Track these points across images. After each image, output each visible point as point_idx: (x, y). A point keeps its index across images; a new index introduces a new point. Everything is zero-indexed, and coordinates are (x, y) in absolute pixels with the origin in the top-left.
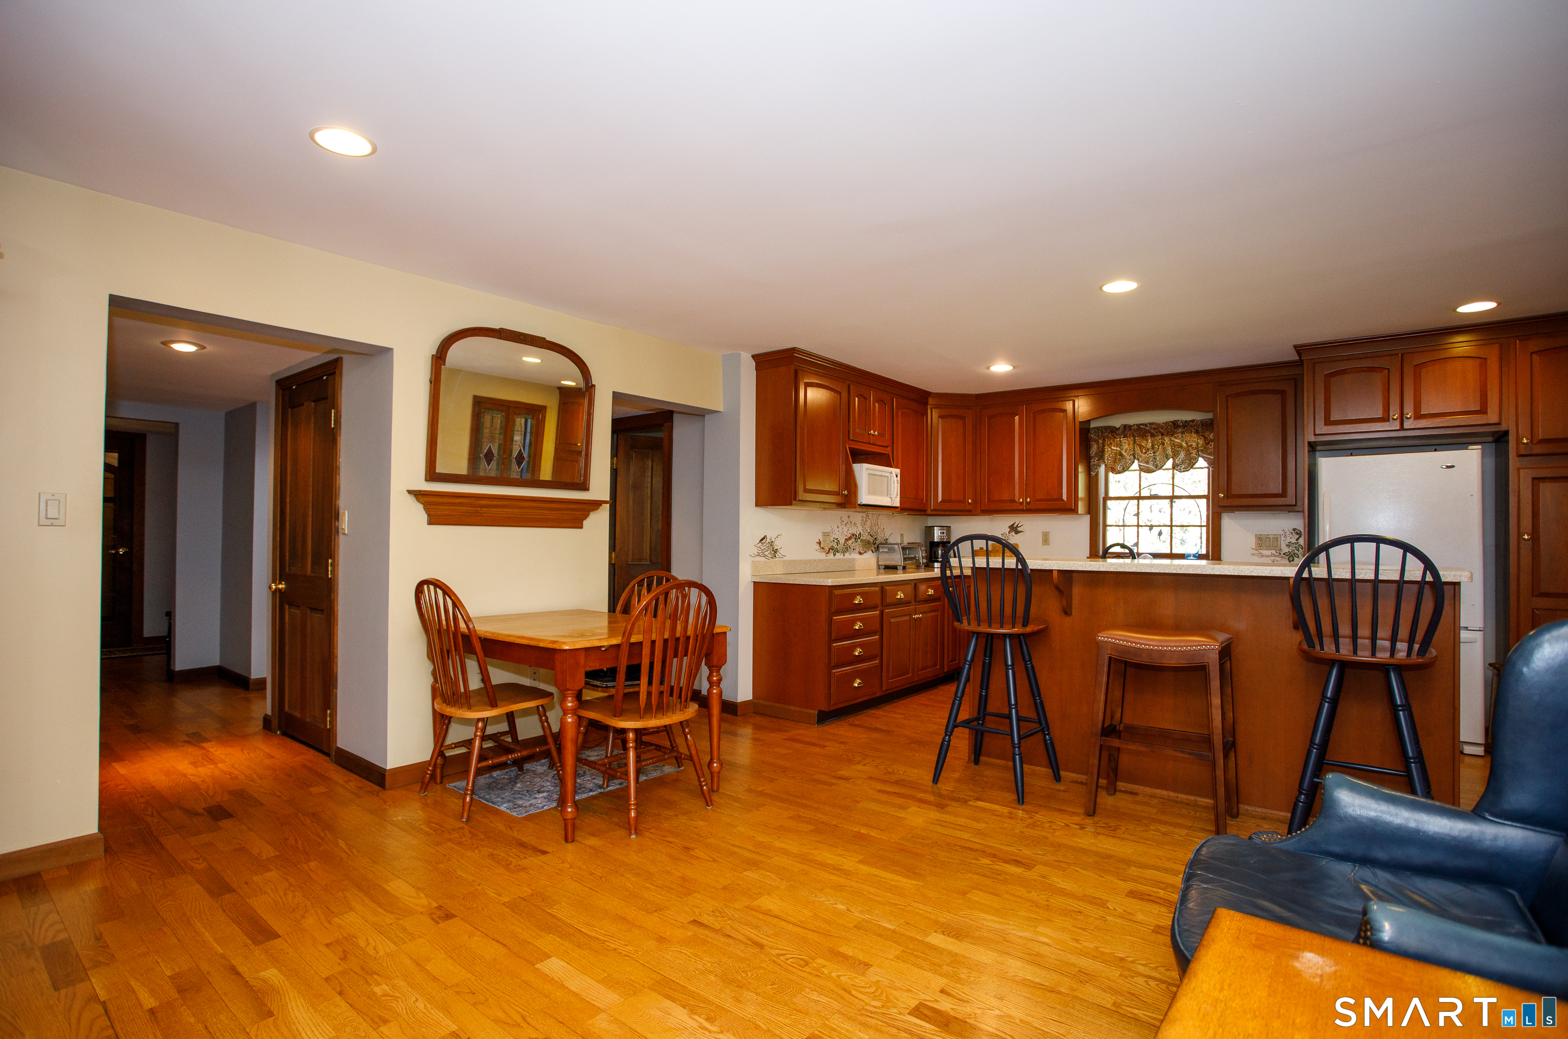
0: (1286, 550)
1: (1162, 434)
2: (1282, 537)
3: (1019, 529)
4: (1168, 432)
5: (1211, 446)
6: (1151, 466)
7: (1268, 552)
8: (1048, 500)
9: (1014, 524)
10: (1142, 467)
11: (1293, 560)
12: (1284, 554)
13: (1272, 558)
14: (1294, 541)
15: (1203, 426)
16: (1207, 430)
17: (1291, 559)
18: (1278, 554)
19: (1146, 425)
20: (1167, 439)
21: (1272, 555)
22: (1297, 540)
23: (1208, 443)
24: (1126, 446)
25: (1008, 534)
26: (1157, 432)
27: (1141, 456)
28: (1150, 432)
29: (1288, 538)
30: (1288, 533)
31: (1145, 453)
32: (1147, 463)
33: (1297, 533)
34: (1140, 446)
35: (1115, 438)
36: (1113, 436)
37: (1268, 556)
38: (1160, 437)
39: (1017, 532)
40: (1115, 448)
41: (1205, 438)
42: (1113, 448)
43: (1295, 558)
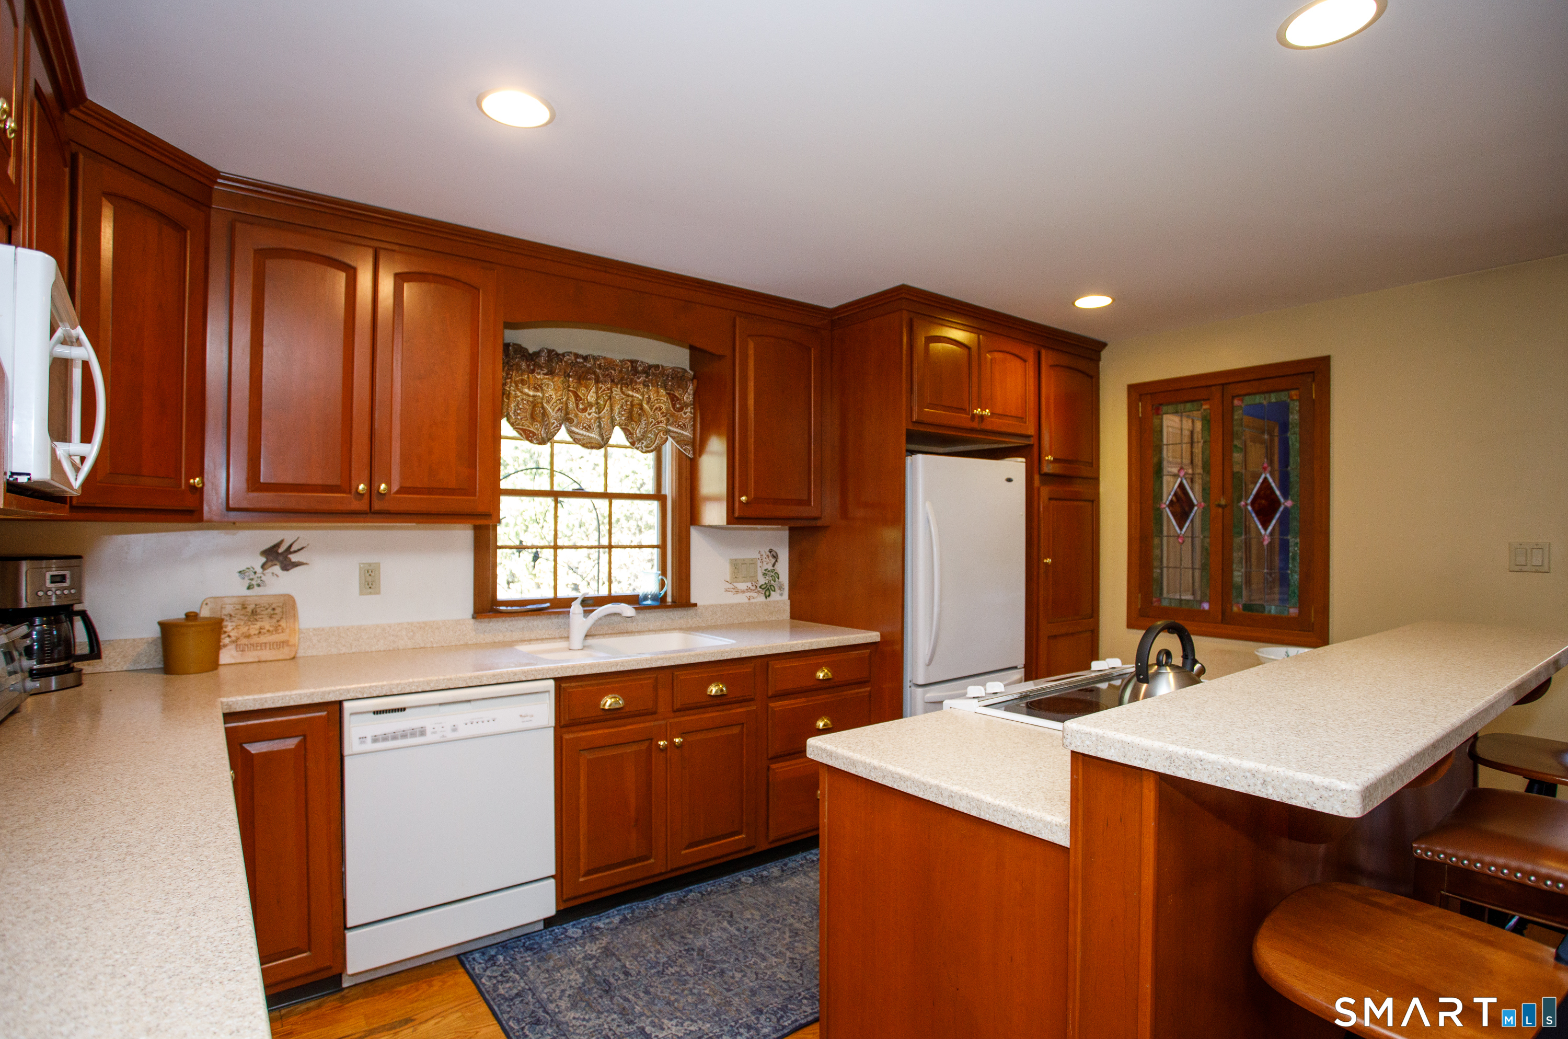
0: (762, 581)
1: (613, 381)
2: (759, 561)
3: (294, 558)
4: (622, 379)
5: (685, 413)
6: (594, 435)
7: (742, 586)
8: (430, 491)
9: (278, 545)
10: (578, 437)
11: (769, 596)
12: (760, 587)
13: (748, 594)
14: (770, 568)
15: (673, 378)
16: (679, 387)
17: (767, 594)
18: (754, 588)
19: (585, 358)
20: (616, 392)
21: (749, 590)
22: (773, 566)
23: (681, 409)
24: (550, 392)
25: (259, 570)
26: (604, 376)
27: (576, 416)
28: (594, 373)
29: (765, 563)
30: (765, 556)
31: (584, 410)
32: (588, 428)
33: (774, 557)
34: (576, 396)
35: (533, 371)
36: (528, 366)
37: (743, 592)
38: (609, 386)
39: (288, 566)
40: (531, 393)
41: (673, 398)
42: (526, 390)
43: (772, 592)
